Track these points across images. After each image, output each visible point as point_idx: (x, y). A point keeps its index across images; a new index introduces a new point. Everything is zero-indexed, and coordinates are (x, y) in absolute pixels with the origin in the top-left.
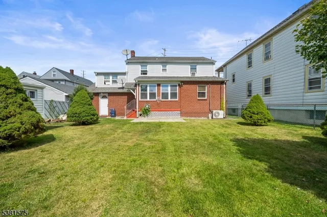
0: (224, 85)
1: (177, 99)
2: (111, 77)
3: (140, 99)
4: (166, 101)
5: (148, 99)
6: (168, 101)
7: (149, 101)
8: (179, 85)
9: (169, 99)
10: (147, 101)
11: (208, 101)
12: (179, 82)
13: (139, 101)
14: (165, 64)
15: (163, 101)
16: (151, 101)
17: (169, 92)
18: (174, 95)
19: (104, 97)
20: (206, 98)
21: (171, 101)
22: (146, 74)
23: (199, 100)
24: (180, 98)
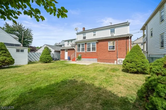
0: (129, 40)
1: (96, 51)
2: (70, 42)
3: (77, 52)
4: (89, 52)
5: (81, 52)
6: (91, 52)
7: (81, 53)
8: (97, 43)
9: (91, 51)
10: (80, 53)
11: (116, 52)
12: (96, 41)
13: (77, 53)
14: (94, 32)
15: (88, 53)
16: (82, 53)
17: (91, 47)
18: (94, 49)
19: (67, 51)
20: (115, 50)
21: (92, 52)
22: (85, 38)
23: (109, 51)
24: (97, 50)
